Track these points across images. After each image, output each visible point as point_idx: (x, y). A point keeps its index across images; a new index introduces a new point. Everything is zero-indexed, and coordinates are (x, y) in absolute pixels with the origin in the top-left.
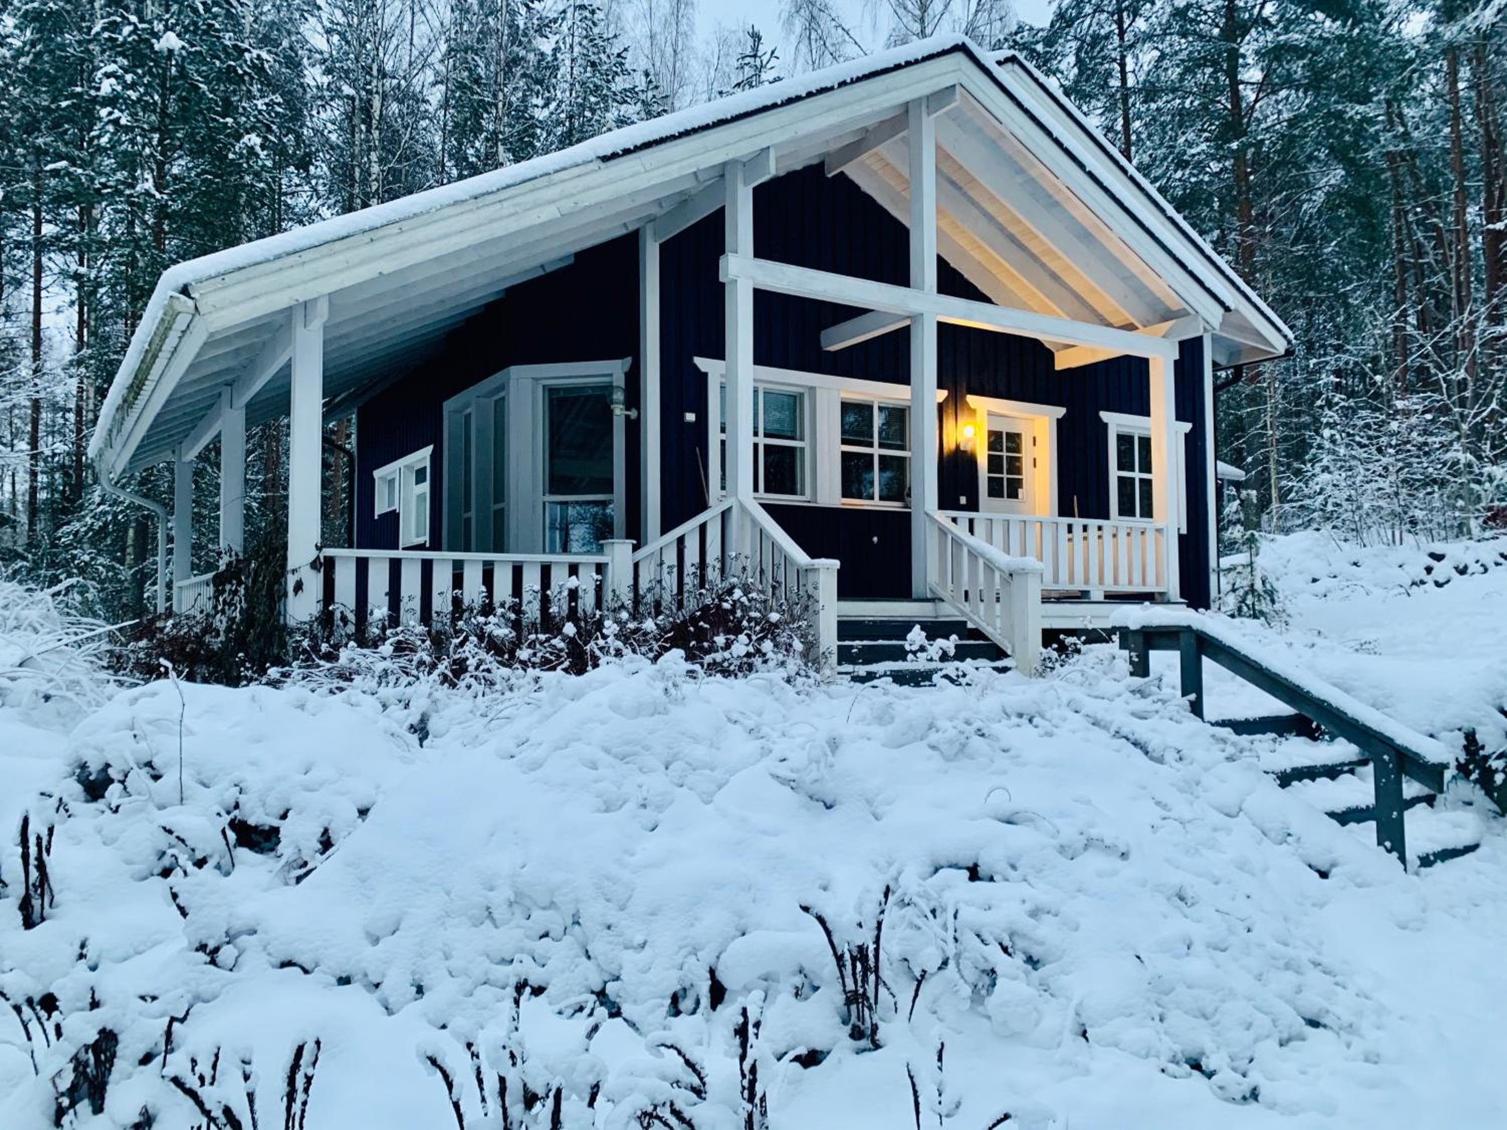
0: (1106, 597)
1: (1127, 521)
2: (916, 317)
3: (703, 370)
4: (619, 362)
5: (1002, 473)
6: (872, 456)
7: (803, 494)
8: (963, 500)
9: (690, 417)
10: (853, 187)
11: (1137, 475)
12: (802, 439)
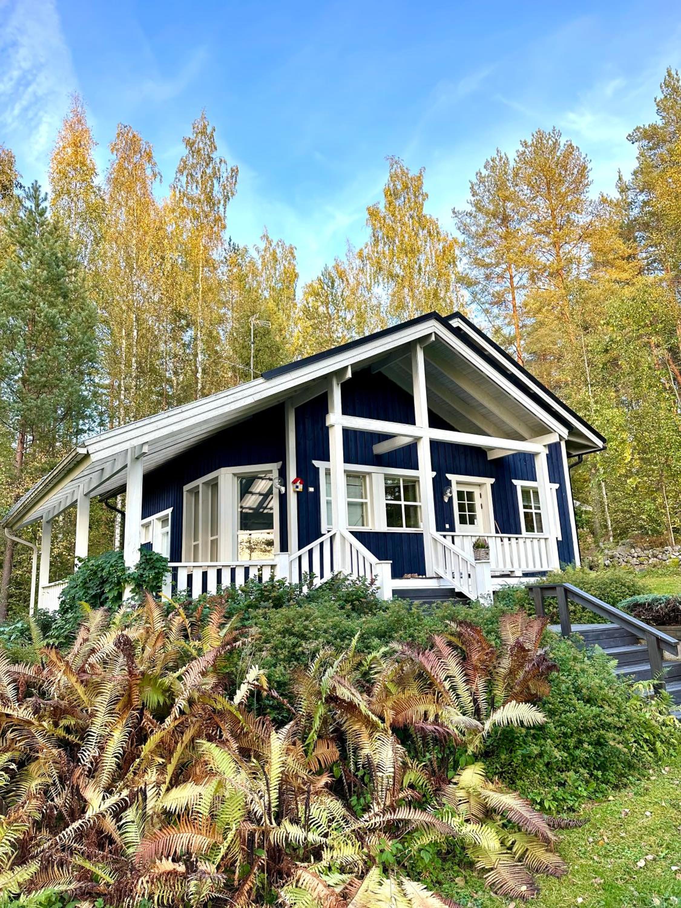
0: (523, 574)
1: (530, 534)
2: (418, 439)
3: (317, 466)
4: (276, 464)
5: (465, 511)
6: (401, 505)
7: (367, 525)
8: (447, 526)
9: (311, 489)
10: (386, 378)
11: (533, 511)
12: (366, 498)
